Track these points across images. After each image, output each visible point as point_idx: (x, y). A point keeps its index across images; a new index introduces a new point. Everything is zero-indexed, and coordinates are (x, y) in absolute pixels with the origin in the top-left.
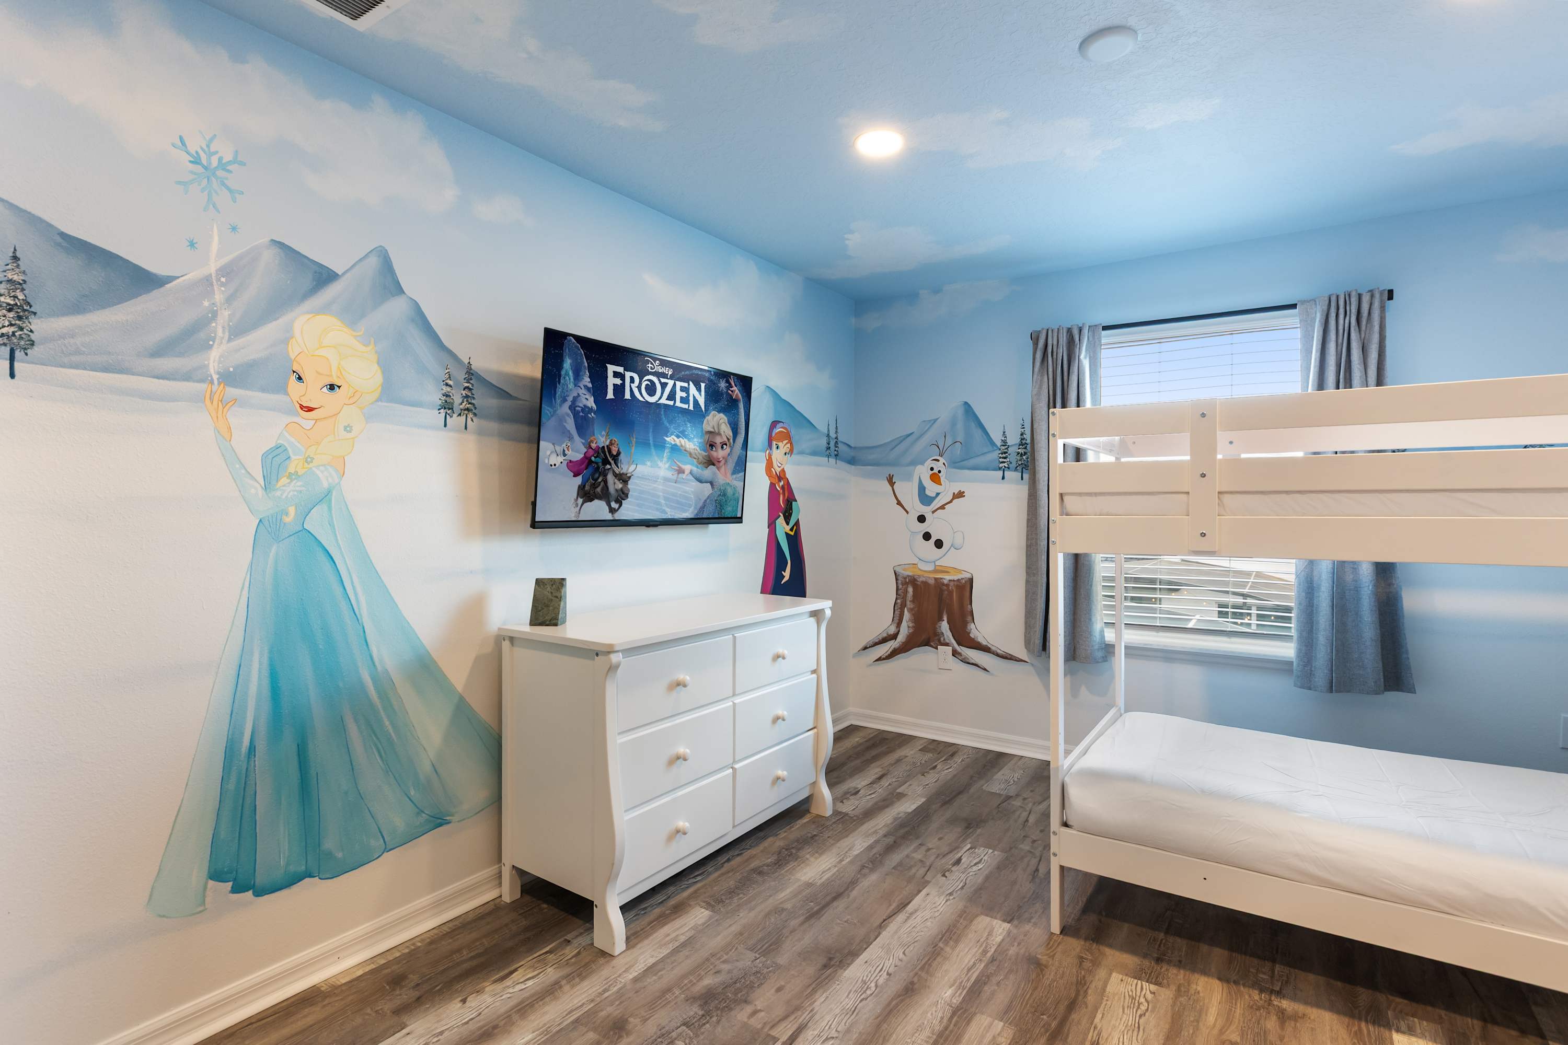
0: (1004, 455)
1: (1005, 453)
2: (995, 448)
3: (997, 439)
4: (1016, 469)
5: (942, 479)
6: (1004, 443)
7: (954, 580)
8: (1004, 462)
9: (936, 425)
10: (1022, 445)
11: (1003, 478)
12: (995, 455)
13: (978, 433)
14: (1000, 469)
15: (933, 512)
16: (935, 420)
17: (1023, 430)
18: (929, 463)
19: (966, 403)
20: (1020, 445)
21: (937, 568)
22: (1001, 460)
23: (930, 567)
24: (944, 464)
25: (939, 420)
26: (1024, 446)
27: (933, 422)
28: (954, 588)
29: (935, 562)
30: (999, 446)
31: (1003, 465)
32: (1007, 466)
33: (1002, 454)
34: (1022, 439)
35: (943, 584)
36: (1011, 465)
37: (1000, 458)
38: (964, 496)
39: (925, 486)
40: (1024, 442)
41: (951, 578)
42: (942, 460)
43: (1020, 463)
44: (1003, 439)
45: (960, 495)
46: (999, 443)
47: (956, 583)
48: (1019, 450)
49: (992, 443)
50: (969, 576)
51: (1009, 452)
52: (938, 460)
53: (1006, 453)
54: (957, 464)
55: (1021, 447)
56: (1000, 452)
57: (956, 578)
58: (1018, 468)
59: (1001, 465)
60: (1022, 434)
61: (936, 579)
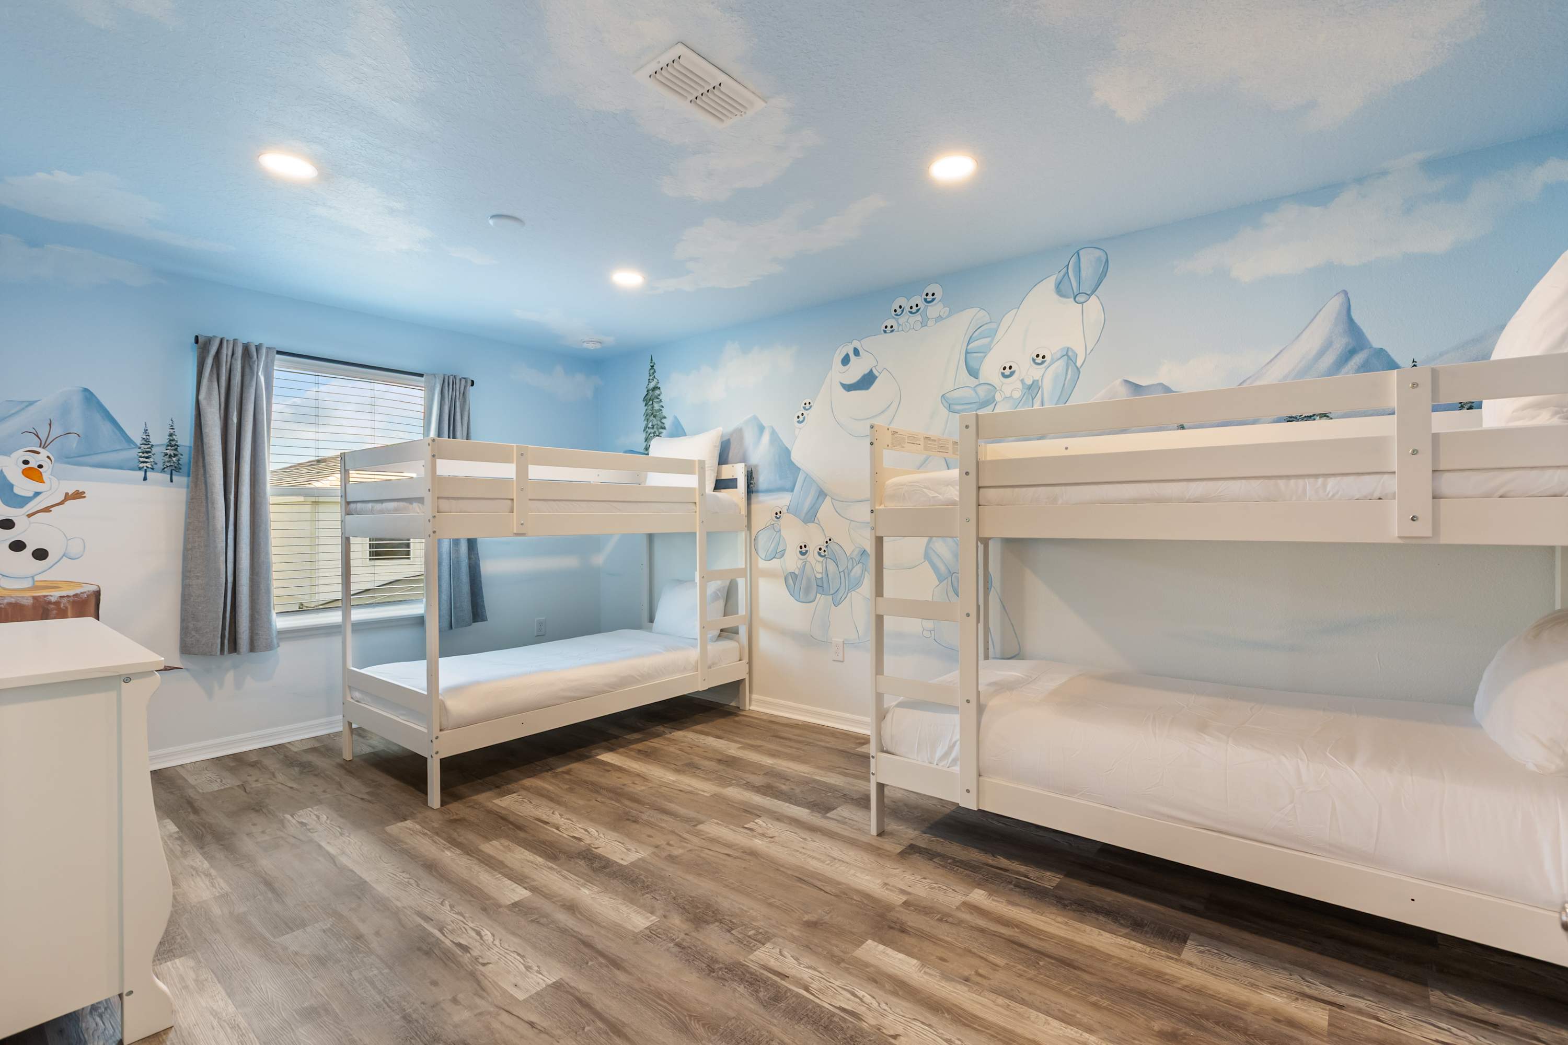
0: (146, 455)
1: (147, 452)
2: (133, 446)
3: (137, 437)
4: (163, 470)
5: (45, 476)
6: (146, 441)
7: (68, 596)
8: (146, 462)
9: (32, 409)
10: (172, 446)
11: (145, 479)
12: (134, 453)
13: (106, 428)
14: (140, 469)
15: (29, 516)
16: (31, 403)
17: (172, 431)
18: (21, 455)
19: (86, 390)
20: (168, 446)
21: (37, 584)
22: (142, 459)
23: (27, 584)
24: (48, 457)
25: (38, 403)
26: (173, 448)
27: (26, 404)
28: (67, 605)
29: (33, 577)
30: (139, 445)
31: (145, 465)
32: (150, 466)
33: (143, 453)
34: (170, 440)
35: (50, 603)
36: (155, 466)
37: (141, 457)
38: (85, 497)
39: (12, 481)
40: (173, 443)
41: (64, 593)
42: (44, 453)
43: (168, 464)
44: (144, 437)
45: (78, 495)
46: (138, 441)
47: (71, 599)
48: (168, 451)
49: (129, 440)
50: (95, 588)
51: (153, 452)
52: (38, 453)
53: (150, 452)
54: (69, 460)
55: (169, 448)
56: (140, 450)
57: (71, 593)
58: (166, 470)
59: (142, 465)
60: (171, 435)
61: (35, 598)
